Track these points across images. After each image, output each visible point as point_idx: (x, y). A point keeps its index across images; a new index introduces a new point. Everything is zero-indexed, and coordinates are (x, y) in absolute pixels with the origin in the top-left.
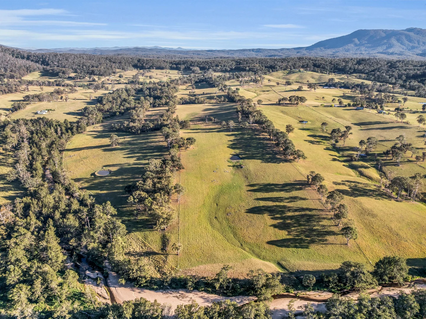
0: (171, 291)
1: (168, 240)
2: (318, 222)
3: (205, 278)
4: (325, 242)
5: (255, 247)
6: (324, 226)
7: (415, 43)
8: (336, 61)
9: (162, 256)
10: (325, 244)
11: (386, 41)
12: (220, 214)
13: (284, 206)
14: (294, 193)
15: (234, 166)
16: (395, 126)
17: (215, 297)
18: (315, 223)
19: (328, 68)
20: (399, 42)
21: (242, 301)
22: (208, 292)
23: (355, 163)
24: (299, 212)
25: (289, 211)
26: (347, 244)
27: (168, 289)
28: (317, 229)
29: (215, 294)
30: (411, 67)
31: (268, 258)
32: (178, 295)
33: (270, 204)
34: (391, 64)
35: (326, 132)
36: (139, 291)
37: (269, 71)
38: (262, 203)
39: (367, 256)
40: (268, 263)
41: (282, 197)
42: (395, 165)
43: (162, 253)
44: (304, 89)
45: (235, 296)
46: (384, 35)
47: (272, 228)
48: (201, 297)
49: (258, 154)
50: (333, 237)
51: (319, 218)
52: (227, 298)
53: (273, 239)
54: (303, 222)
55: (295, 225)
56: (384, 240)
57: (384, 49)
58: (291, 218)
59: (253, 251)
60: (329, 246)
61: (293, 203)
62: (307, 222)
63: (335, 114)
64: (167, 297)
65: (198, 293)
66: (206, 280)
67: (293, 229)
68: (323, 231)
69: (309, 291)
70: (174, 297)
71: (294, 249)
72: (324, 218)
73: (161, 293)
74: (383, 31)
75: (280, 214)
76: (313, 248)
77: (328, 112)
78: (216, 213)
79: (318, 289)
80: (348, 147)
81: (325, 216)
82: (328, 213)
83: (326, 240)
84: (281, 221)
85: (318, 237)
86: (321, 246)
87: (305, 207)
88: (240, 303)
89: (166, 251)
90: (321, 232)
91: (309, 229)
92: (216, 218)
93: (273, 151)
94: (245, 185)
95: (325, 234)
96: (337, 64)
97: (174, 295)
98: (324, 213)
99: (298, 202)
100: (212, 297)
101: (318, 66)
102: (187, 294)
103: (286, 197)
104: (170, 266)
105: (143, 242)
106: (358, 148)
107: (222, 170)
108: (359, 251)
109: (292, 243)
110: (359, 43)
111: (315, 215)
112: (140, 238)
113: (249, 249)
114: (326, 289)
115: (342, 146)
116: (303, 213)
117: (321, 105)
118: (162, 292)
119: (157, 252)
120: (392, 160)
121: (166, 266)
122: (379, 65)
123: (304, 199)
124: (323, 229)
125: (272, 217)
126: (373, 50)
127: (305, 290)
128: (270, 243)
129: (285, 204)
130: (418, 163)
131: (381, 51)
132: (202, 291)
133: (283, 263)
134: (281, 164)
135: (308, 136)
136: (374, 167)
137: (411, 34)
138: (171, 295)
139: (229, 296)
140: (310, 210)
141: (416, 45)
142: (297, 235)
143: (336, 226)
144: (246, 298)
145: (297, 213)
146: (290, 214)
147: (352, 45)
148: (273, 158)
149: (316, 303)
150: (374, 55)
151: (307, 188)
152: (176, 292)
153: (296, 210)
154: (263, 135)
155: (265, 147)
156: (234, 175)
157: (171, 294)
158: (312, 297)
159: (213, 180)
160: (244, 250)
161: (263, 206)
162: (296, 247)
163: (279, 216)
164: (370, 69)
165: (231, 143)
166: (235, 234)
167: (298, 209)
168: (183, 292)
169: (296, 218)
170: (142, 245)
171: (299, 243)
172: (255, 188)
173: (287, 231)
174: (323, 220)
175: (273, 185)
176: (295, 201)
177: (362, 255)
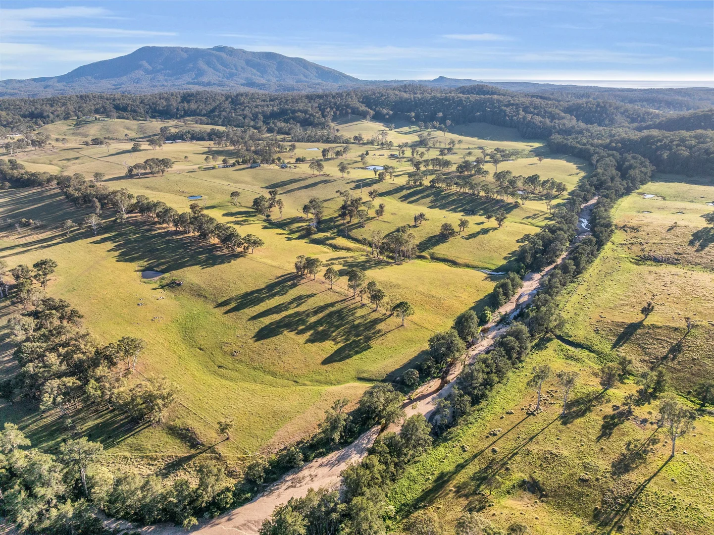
0: (273, 486)
1: (188, 429)
2: (352, 315)
3: (301, 442)
4: (381, 334)
5: (314, 376)
6: (362, 317)
7: (232, 69)
8: (150, 99)
9: (204, 454)
10: (382, 335)
11: (191, 65)
12: (220, 359)
13: (295, 313)
14: (293, 293)
15: (162, 287)
16: (317, 181)
17: (336, 455)
18: (351, 318)
19: (142, 111)
20: (210, 67)
21: (369, 439)
22: (322, 455)
23: (315, 236)
24: (321, 312)
25: (308, 316)
26: (403, 325)
27: (267, 486)
28: (360, 323)
29: (333, 452)
30: (259, 102)
31: (342, 379)
32: (289, 483)
33: (276, 317)
34: (232, 99)
35: (241, 206)
36: (226, 518)
37: (36, 123)
38: (267, 321)
39: (430, 328)
40: (348, 385)
41: (283, 304)
42: (360, 227)
43: (198, 451)
44: (143, 147)
45: (356, 438)
46: (185, 56)
47: (310, 344)
48: (321, 466)
49: (183, 257)
50: (383, 324)
51: (350, 310)
52: (350, 447)
53: (325, 356)
54: (337, 322)
55: (332, 329)
56: (427, 307)
57: (193, 77)
58: (319, 322)
59: (317, 381)
60: (389, 335)
61: (303, 305)
62: (341, 319)
63: (227, 178)
64: (279, 495)
65: (311, 464)
66: (306, 443)
67: (334, 334)
68: (368, 323)
69: (417, 389)
70: (286, 489)
71: (359, 355)
72: (355, 308)
73: (261, 498)
74: (182, 49)
75: (303, 324)
76: (375, 344)
77: (215, 177)
78: (214, 362)
79: (423, 382)
80: (288, 219)
81: (354, 306)
82: (353, 301)
83: (380, 331)
84: (312, 332)
85: (368, 330)
86: (381, 338)
87: (322, 304)
88: (369, 442)
89: (202, 445)
90: (366, 324)
91: (351, 327)
92: (219, 367)
93: (201, 247)
94: (211, 307)
95: (373, 325)
96: (153, 104)
97: (284, 487)
98: (349, 303)
99: (308, 301)
100: (333, 457)
101: (125, 109)
102: (300, 475)
103: (289, 301)
104: (236, 459)
105: (143, 457)
106: (301, 217)
107: (152, 299)
108: (419, 327)
109: (350, 351)
110: (151, 68)
111: (343, 309)
112: (128, 455)
113: (310, 381)
114: (429, 378)
115: (280, 220)
116: (327, 312)
117: (199, 168)
118: (263, 496)
119: (186, 455)
120: (350, 222)
121: (228, 462)
122: (218, 103)
123: (312, 295)
124: (365, 320)
125: (296, 332)
126: (177, 79)
127: (413, 390)
128: (326, 362)
129: (296, 310)
130: (380, 218)
131: (190, 80)
132: (314, 458)
133: (365, 375)
134: (233, 262)
135: (224, 215)
136: (338, 235)
137: (223, 55)
138: (280, 490)
139: (351, 443)
140: (332, 305)
141: (234, 71)
142: (344, 339)
143: (375, 311)
144: (368, 433)
145: (321, 315)
146: (313, 319)
147: (142, 73)
148: (212, 258)
149: (435, 395)
150: (184, 87)
151: (302, 282)
152: (282, 482)
153: (316, 312)
154: (160, 228)
155: (182, 244)
156: (178, 299)
157: (278, 489)
158: (426, 393)
159: (152, 318)
160: (305, 385)
161: (271, 324)
162: (357, 353)
163: (304, 327)
164: (206, 108)
165: (117, 253)
166: (273, 374)
167: (317, 310)
168: (291, 477)
169: (324, 322)
170: (145, 461)
171: (357, 347)
172: (233, 305)
173: (330, 340)
174: (356, 311)
175: (252, 293)
176: (303, 302)
177: (425, 330)
